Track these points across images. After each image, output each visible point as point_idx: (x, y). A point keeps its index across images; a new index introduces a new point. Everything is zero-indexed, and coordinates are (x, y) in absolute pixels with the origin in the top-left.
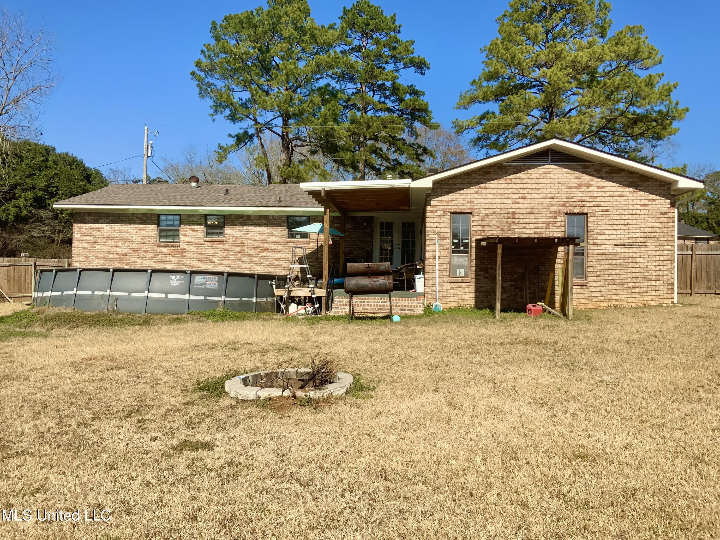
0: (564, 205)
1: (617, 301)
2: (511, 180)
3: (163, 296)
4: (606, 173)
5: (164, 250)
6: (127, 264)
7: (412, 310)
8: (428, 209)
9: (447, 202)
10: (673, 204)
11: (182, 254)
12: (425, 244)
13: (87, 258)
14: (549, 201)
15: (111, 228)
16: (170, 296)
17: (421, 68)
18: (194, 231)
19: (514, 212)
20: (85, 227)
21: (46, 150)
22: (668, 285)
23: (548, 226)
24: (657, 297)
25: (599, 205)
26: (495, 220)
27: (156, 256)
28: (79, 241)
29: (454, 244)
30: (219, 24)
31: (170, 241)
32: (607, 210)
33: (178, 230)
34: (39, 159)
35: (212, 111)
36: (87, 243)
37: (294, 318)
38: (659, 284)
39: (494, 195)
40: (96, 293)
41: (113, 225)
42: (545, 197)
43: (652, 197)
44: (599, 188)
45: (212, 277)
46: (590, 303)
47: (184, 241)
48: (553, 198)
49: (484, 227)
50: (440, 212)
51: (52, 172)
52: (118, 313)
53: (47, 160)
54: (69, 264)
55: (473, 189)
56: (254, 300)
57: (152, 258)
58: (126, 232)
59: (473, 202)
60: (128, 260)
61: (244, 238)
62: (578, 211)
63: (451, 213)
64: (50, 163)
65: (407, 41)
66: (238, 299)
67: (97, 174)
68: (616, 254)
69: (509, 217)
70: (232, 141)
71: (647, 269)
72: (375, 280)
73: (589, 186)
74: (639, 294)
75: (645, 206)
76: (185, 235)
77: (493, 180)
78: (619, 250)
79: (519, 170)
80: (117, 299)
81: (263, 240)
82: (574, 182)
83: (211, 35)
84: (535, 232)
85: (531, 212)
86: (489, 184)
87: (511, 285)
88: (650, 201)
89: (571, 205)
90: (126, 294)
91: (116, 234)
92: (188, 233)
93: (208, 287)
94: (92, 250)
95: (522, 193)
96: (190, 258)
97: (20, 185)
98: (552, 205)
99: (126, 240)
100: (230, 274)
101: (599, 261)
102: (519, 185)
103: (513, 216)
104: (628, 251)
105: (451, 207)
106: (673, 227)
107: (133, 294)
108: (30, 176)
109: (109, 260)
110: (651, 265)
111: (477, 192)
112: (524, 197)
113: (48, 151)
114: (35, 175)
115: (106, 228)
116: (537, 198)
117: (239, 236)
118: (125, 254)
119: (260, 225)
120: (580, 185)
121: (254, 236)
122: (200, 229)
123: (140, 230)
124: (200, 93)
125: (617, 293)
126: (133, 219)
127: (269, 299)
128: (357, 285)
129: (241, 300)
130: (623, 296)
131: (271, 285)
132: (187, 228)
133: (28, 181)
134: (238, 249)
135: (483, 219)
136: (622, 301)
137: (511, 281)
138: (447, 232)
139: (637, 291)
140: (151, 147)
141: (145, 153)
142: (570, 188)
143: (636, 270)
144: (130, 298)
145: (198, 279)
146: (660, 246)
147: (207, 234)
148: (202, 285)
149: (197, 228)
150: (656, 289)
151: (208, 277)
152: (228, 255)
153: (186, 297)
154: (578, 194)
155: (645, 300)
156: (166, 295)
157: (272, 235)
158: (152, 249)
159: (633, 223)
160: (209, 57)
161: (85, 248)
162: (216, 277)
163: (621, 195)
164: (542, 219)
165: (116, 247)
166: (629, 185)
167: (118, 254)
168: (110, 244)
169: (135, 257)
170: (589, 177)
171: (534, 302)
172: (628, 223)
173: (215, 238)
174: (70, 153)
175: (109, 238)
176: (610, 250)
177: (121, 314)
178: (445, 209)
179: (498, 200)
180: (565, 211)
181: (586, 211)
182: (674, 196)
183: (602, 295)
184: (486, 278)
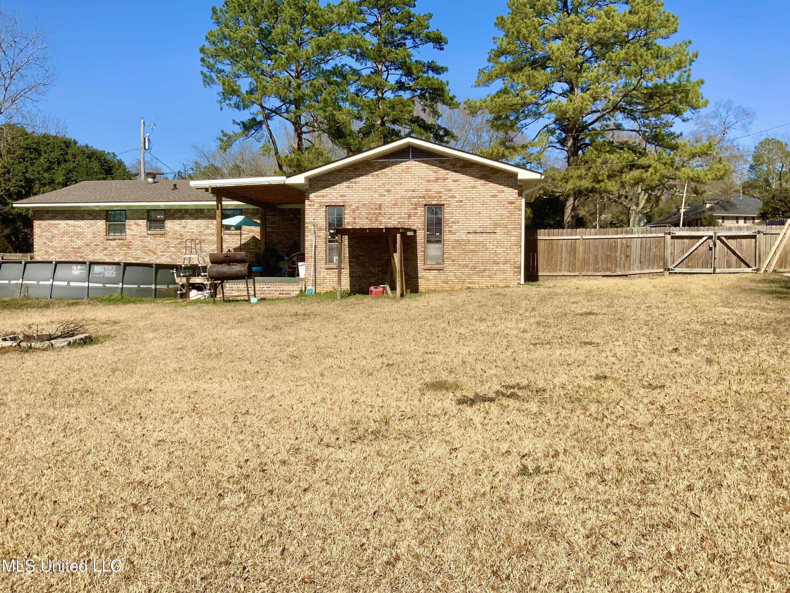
0: (424, 197)
1: (470, 283)
2: (377, 175)
3: (65, 283)
4: (461, 167)
5: (113, 243)
6: (81, 257)
7: (289, 294)
8: (307, 202)
9: (323, 196)
10: (520, 194)
11: (128, 246)
12: (304, 235)
13: (47, 252)
14: (410, 194)
15: (67, 224)
16: (72, 284)
17: (440, 43)
18: (138, 225)
19: (380, 205)
20: (44, 223)
21: (65, 143)
22: (515, 268)
23: (410, 216)
24: (505, 279)
25: (454, 197)
26: (364, 212)
27: (105, 249)
28: (40, 237)
29: (331, 234)
30: (219, 9)
31: (118, 235)
32: (461, 201)
33: (124, 225)
34: (57, 153)
35: (219, 98)
36: (47, 239)
37: (196, 302)
38: (507, 267)
39: (363, 189)
40: (12, 282)
41: (68, 222)
42: (407, 191)
43: (501, 188)
44: (454, 181)
45: (110, 267)
46: (446, 285)
47: (129, 235)
48: (414, 191)
49: (355, 218)
50: (317, 206)
51: (70, 165)
52: (28, 298)
53: (67, 154)
54: (32, 258)
55: (345, 184)
56: (153, 286)
57: (103, 250)
58: (79, 227)
59: (345, 196)
60: (82, 253)
61: (182, 231)
62: (436, 202)
63: (326, 206)
64: (69, 157)
65: (425, 15)
66: (136, 286)
67: (120, 166)
68: (469, 241)
69: (376, 209)
70: (238, 129)
71: (496, 254)
72: (234, 267)
73: (445, 179)
74: (489, 276)
75: (495, 196)
76: (130, 229)
77: (362, 175)
78: (471, 237)
79: (384, 166)
80: (27, 287)
81: (200, 232)
82: (432, 176)
83: (213, 21)
84: (399, 222)
85: (396, 204)
86: (358, 179)
87: (379, 271)
88: (499, 192)
89: (429, 197)
90: (35, 282)
91: (71, 229)
92: (133, 228)
93: (106, 275)
94: (51, 244)
95: (388, 187)
96: (136, 250)
97: (39, 179)
98: (413, 197)
99: (79, 235)
100: (127, 265)
101: (454, 248)
102: (385, 180)
103: (380, 208)
104: (479, 238)
105: (326, 200)
106: (520, 215)
107: (41, 283)
108: (48, 170)
109: (65, 253)
110: (499, 250)
111: (348, 187)
112: (389, 191)
113: (68, 144)
114: (53, 169)
115: (62, 224)
116: (400, 191)
117: (178, 229)
118: (79, 248)
119: (197, 218)
120: (437, 179)
121: (191, 229)
122: (143, 223)
123: (91, 225)
124: (205, 81)
125: (469, 276)
126: (84, 216)
127: (171, 286)
128: (217, 272)
129: (139, 287)
130: (475, 278)
131: (173, 273)
132: (132, 222)
133: (46, 175)
134: (178, 241)
135: (354, 211)
136: (474, 283)
137: (379, 266)
138: (322, 223)
139: (487, 273)
140: (149, 140)
141: (142, 146)
142: (429, 181)
143: (486, 255)
144: (38, 286)
145: (97, 269)
146: (508, 233)
147: (150, 228)
148: (100, 274)
149: (140, 222)
150: (504, 272)
151: (107, 267)
152: (169, 247)
153: (86, 284)
154: (436, 187)
155: (494, 282)
156: (69, 283)
157: (208, 227)
158: (102, 242)
159: (484, 212)
160: (214, 43)
161: (45, 243)
162: (114, 267)
163: (473, 187)
164: (404, 210)
165: (71, 241)
166: (481, 178)
167: (73, 248)
168: (66, 238)
169: (87, 250)
170: (445, 171)
171: (376, 285)
172: (479, 213)
173: (158, 231)
174: (90, 145)
175: (65, 233)
176: (464, 237)
177: (30, 299)
178: (321, 202)
179: (367, 193)
180: (425, 203)
181: (442, 202)
182: (521, 186)
183: (457, 278)
184: (358, 264)
